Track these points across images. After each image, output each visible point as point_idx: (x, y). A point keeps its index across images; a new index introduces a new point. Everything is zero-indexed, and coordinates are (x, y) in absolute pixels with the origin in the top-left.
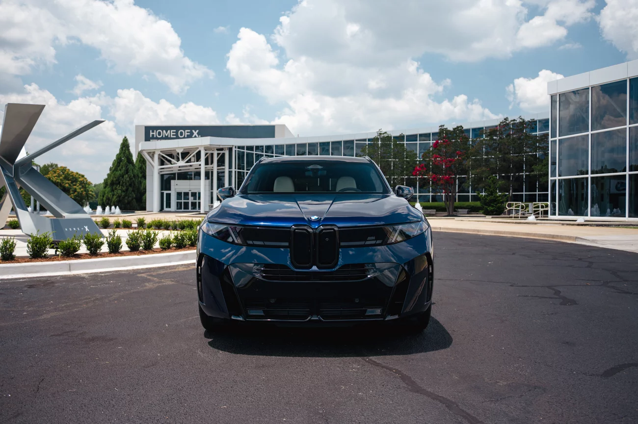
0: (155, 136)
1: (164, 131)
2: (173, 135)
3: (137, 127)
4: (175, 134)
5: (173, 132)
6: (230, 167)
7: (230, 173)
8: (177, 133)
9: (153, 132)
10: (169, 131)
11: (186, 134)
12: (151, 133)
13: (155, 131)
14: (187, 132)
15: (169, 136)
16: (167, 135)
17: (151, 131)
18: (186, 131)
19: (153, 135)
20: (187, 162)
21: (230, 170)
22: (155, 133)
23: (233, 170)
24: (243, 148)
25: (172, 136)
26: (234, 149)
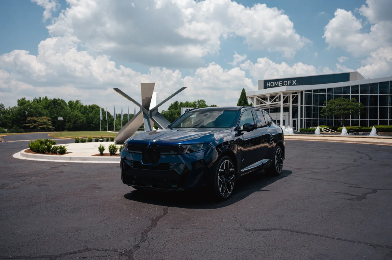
0: (270, 86)
1: (275, 82)
2: (280, 84)
3: (259, 81)
4: (281, 83)
5: (280, 83)
6: (302, 103)
7: (301, 107)
8: (283, 83)
9: (268, 83)
10: (278, 82)
11: (288, 83)
12: (267, 84)
13: (270, 83)
14: (289, 82)
15: (278, 85)
16: (276, 85)
17: (267, 83)
18: (288, 81)
19: (268, 85)
20: (273, 102)
21: (301, 106)
22: (269, 84)
23: (304, 105)
24: (310, 91)
25: (280, 85)
26: (304, 92)
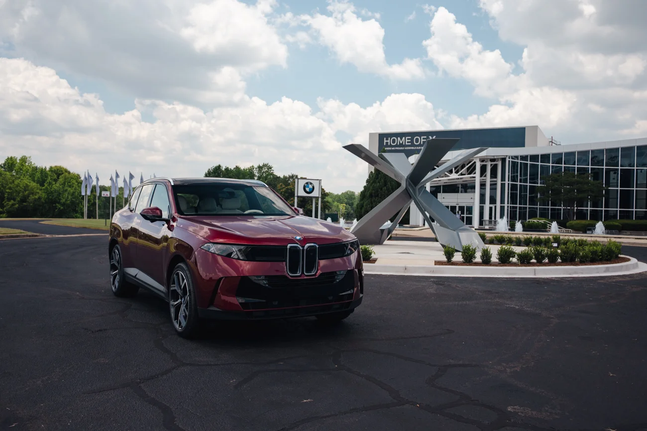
0: (389, 144)
1: (399, 138)
2: (408, 142)
3: (371, 135)
4: (410, 141)
5: (408, 139)
7: (503, 186)
8: (412, 139)
9: (387, 139)
10: (404, 138)
11: (422, 140)
12: (385, 141)
13: (389, 138)
14: (423, 139)
15: (404, 144)
16: (401, 142)
17: (385, 139)
18: (422, 137)
19: (387, 143)
21: (503, 182)
22: (389, 141)
23: (506, 182)
25: (407, 144)
26: (507, 160)
